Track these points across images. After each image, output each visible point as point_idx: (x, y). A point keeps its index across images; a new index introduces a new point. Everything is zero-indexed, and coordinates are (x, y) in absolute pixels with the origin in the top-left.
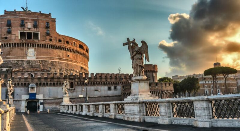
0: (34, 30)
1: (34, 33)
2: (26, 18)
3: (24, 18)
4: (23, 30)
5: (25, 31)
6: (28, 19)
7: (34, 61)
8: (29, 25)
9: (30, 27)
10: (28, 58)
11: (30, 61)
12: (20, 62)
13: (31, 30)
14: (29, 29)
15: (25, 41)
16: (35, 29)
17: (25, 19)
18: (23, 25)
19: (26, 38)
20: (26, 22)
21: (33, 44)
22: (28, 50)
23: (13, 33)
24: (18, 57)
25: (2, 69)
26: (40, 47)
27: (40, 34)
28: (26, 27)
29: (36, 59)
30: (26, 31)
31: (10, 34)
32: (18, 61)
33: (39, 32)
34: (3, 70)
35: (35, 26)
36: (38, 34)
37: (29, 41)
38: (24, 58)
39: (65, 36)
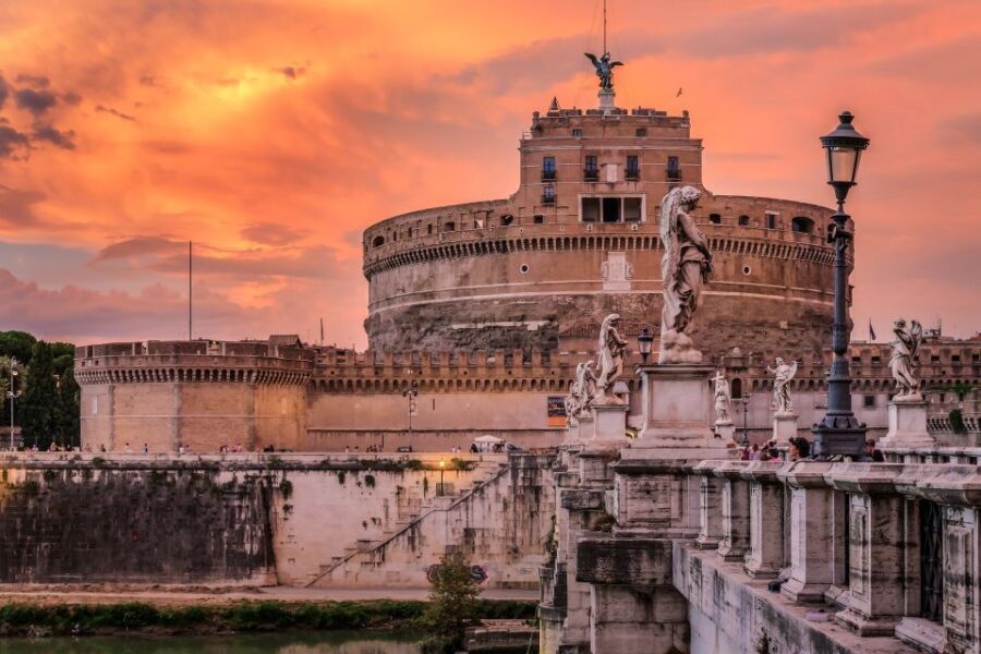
0: (627, 190)
1: (626, 199)
2: (602, 148)
3: (597, 148)
4: (591, 189)
5: (597, 196)
6: (609, 151)
7: (626, 296)
8: (612, 172)
9: (615, 180)
10: (609, 288)
11: (611, 296)
12: (581, 301)
13: (617, 188)
14: (612, 185)
15: (599, 229)
16: (632, 183)
17: (598, 152)
18: (592, 175)
19: (602, 219)
20: (601, 161)
21: (623, 239)
22: (606, 259)
23: (561, 202)
24: (575, 286)
25: (526, 323)
26: (646, 246)
27: (647, 202)
28: (602, 179)
29: (632, 289)
30: (602, 191)
31: (551, 206)
32: (575, 297)
33: (644, 197)
34: (529, 328)
35: (632, 174)
36: (638, 201)
37: (611, 230)
38: (594, 289)
39: (734, 197)
